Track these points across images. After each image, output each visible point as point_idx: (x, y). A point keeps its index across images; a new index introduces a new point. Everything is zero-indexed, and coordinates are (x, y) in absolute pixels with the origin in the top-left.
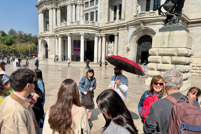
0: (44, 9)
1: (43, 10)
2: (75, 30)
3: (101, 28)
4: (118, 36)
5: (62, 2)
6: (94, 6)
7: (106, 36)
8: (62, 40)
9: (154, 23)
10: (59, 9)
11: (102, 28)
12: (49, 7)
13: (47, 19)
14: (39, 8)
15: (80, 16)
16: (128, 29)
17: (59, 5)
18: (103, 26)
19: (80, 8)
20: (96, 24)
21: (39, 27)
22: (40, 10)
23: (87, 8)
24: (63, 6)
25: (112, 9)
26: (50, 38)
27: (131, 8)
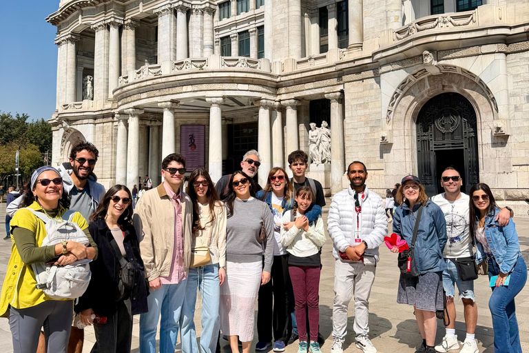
0: (80, 30)
1: (73, 33)
2: (189, 88)
3: (278, 80)
4: (341, 100)
5: (141, 4)
6: (251, 13)
7: (297, 103)
8: (140, 128)
9: (474, 50)
10: (131, 26)
11: (283, 79)
12: (94, 21)
13: (86, 60)
14: (59, 28)
15: (203, 47)
16: (377, 77)
17: (129, 15)
18: (286, 72)
19: (203, 21)
20: (263, 66)
21: (58, 89)
22: (66, 33)
23: (225, 21)
24: (143, 17)
25: (311, 17)
26: (97, 121)
27: (383, 8)
